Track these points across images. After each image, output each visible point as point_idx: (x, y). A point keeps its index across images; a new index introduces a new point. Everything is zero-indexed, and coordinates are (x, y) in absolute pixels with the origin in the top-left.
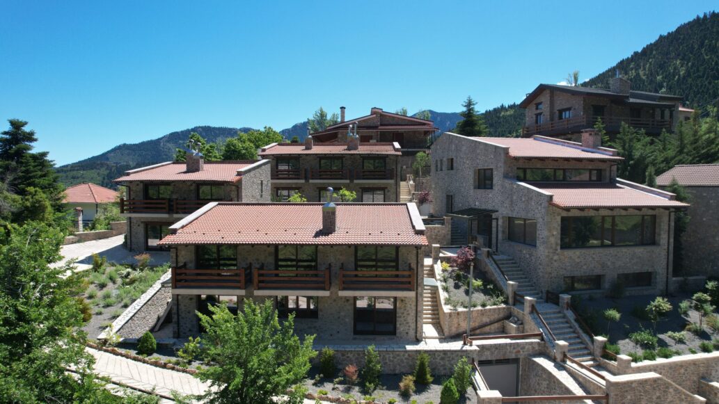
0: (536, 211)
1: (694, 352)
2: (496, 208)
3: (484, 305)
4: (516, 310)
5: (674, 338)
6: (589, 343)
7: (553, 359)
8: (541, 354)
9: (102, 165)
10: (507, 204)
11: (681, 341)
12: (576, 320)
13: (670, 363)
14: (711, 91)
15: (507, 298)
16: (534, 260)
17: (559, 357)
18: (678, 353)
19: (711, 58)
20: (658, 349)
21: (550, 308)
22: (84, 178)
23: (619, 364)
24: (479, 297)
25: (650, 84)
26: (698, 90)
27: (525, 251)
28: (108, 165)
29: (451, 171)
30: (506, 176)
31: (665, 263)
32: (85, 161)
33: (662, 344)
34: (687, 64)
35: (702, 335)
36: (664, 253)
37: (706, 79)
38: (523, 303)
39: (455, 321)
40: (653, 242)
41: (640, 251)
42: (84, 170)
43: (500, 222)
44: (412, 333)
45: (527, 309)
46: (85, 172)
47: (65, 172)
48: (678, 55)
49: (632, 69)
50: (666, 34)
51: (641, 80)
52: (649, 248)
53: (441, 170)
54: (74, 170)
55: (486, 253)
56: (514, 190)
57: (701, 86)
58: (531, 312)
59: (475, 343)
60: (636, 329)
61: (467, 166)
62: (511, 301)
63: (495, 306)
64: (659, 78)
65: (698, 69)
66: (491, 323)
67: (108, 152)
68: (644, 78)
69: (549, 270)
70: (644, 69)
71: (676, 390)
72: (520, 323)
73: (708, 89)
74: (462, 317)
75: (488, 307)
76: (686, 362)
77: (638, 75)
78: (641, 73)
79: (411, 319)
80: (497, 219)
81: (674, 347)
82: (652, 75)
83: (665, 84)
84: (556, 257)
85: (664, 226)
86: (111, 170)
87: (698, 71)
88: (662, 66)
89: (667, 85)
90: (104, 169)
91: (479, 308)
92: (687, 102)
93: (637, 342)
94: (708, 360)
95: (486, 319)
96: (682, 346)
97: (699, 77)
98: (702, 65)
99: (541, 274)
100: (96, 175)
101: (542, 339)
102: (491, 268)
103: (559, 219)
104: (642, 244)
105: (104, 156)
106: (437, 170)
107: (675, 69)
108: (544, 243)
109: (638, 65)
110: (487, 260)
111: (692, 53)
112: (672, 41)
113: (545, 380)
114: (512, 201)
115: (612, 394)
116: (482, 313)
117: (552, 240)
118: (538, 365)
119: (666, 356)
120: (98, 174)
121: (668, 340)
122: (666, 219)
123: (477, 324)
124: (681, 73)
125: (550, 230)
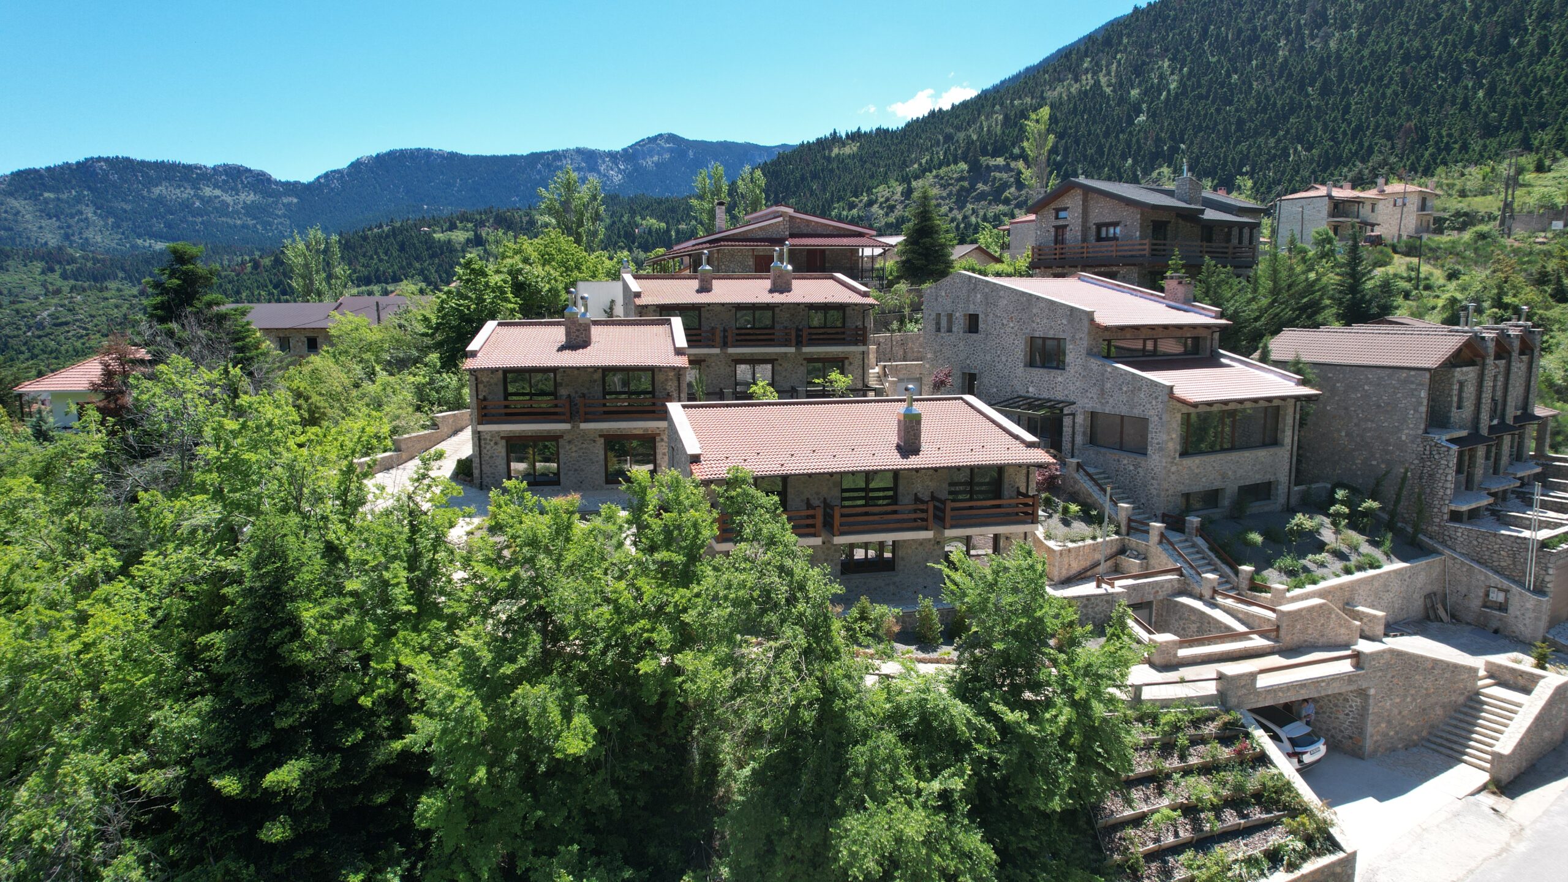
0: (1148, 406)
1: (1338, 576)
2: (1072, 398)
3: (1094, 538)
4: (1134, 541)
5: (1315, 562)
6: (1232, 575)
7: (1200, 598)
8: (1181, 593)
10: (1094, 392)
11: (1322, 565)
12: (1211, 549)
13: (1322, 589)
14: (1221, 127)
15: (1118, 526)
16: (1142, 473)
17: (1207, 594)
18: (1324, 578)
19: (1219, 61)
20: (1303, 576)
21: (1175, 537)
23: (1274, 596)
24: (1079, 527)
25: (1119, 105)
26: (1200, 125)
27: (1127, 461)
29: (974, 336)
30: (1090, 353)
31: (1287, 468)
33: (1306, 569)
34: (1181, 70)
35: (1340, 555)
36: (1287, 455)
37: (1213, 102)
38: (1147, 532)
39: (1066, 560)
40: (1274, 442)
41: (1262, 454)
43: (1080, 419)
45: (1154, 537)
48: (1167, 50)
49: (1087, 71)
50: (1144, 5)
51: (1102, 94)
52: (1272, 450)
53: (950, 330)
55: (1074, 466)
56: (1107, 375)
57: (1206, 115)
58: (1160, 542)
59: (1117, 583)
60: (1279, 554)
61: (1009, 330)
62: (1124, 529)
63: (1107, 538)
64: (1135, 93)
65: (1199, 82)
68: (1108, 90)
69: (1165, 485)
70: (1109, 73)
71: (1337, 615)
72: (1144, 557)
73: (1216, 124)
74: (1073, 554)
75: (1099, 540)
76: (1333, 587)
77: (1097, 83)
78: (1103, 81)
80: (1073, 415)
81: (1320, 572)
82: (1121, 86)
83: (1144, 106)
84: (1174, 469)
85: (1289, 420)
87: (1199, 86)
88: (1139, 70)
89: (1149, 108)
91: (1089, 542)
92: (1183, 146)
93: (1280, 570)
94: (1352, 582)
96: (1325, 570)
97: (1200, 97)
98: (1205, 74)
99: (1155, 492)
101: (1181, 575)
102: (1086, 485)
103: (1179, 416)
104: (1264, 445)
106: (938, 330)
107: (1161, 77)
108: (1161, 449)
109: (1097, 64)
110: (1077, 476)
111: (1188, 48)
112: (1156, 21)
113: (1194, 622)
114: (1102, 390)
115: (1284, 625)
116: (1095, 548)
117: (1171, 445)
118: (1183, 605)
119: (1314, 582)
121: (1310, 565)
122: (1291, 411)
123: (1089, 564)
124: (1172, 87)
125: (1169, 434)
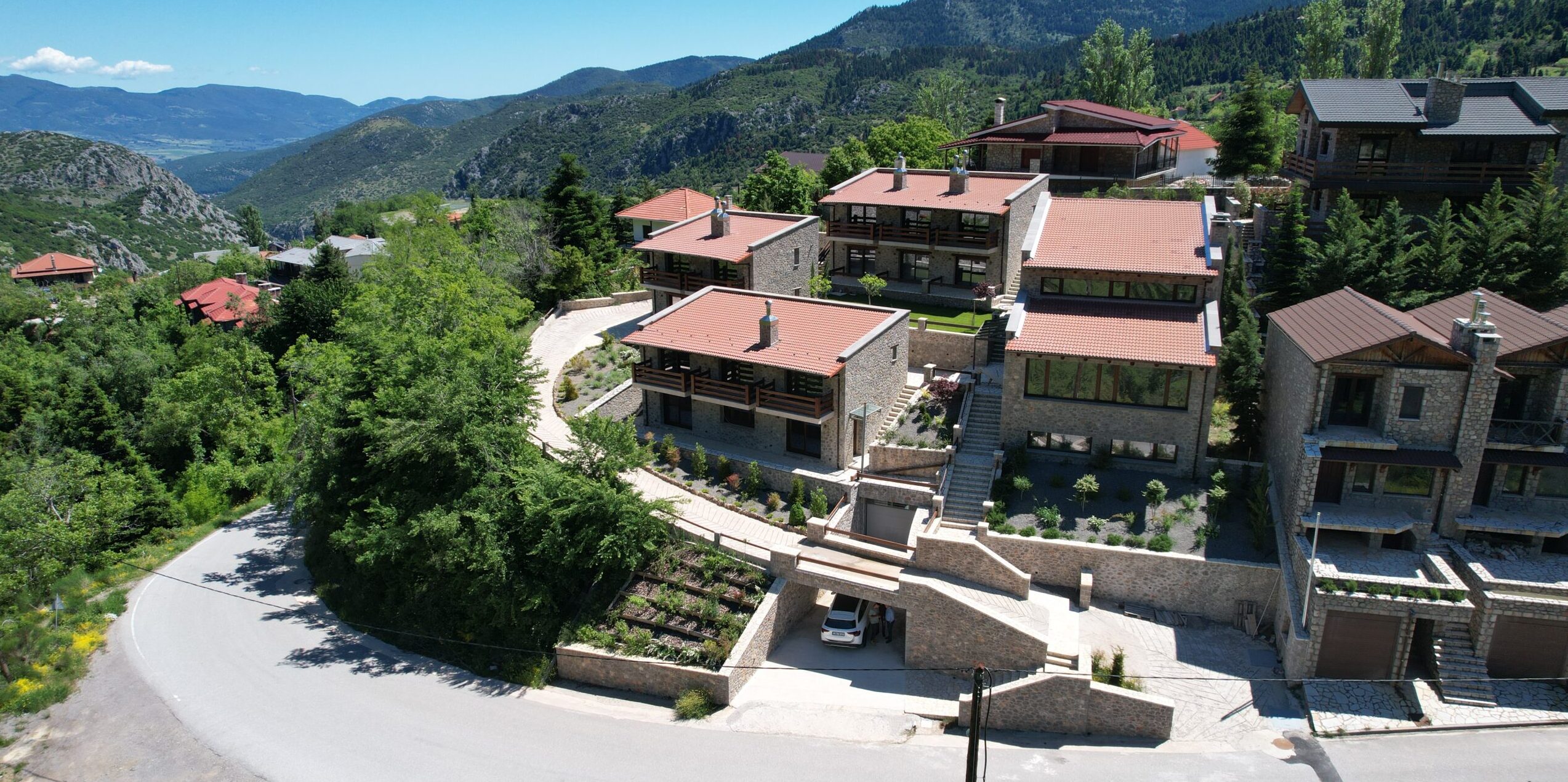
1: (1091, 541)
3: (921, 446)
5: (1092, 524)
9: (828, 56)
12: (997, 482)
13: (1046, 544)
15: (952, 443)
22: (795, 84)
28: (838, 57)
30: (1024, 288)
31: (1193, 436)
32: (801, 46)
39: (881, 456)
40: (1184, 406)
41: (1151, 415)
42: (796, 68)
44: (834, 459)
46: (797, 71)
47: (765, 72)
54: (778, 69)
63: (934, 449)
66: (925, 466)
67: (844, 26)
69: (1007, 419)
71: (993, 561)
74: (892, 454)
75: (925, 449)
79: (833, 445)
86: (843, 66)
90: (832, 64)
95: (918, 461)
100: (815, 79)
101: (936, 492)
102: (964, 404)
105: (835, 36)
116: (915, 454)
117: (1012, 385)
120: (821, 76)
122: (1199, 378)
123: (907, 465)
125: (1010, 374)
